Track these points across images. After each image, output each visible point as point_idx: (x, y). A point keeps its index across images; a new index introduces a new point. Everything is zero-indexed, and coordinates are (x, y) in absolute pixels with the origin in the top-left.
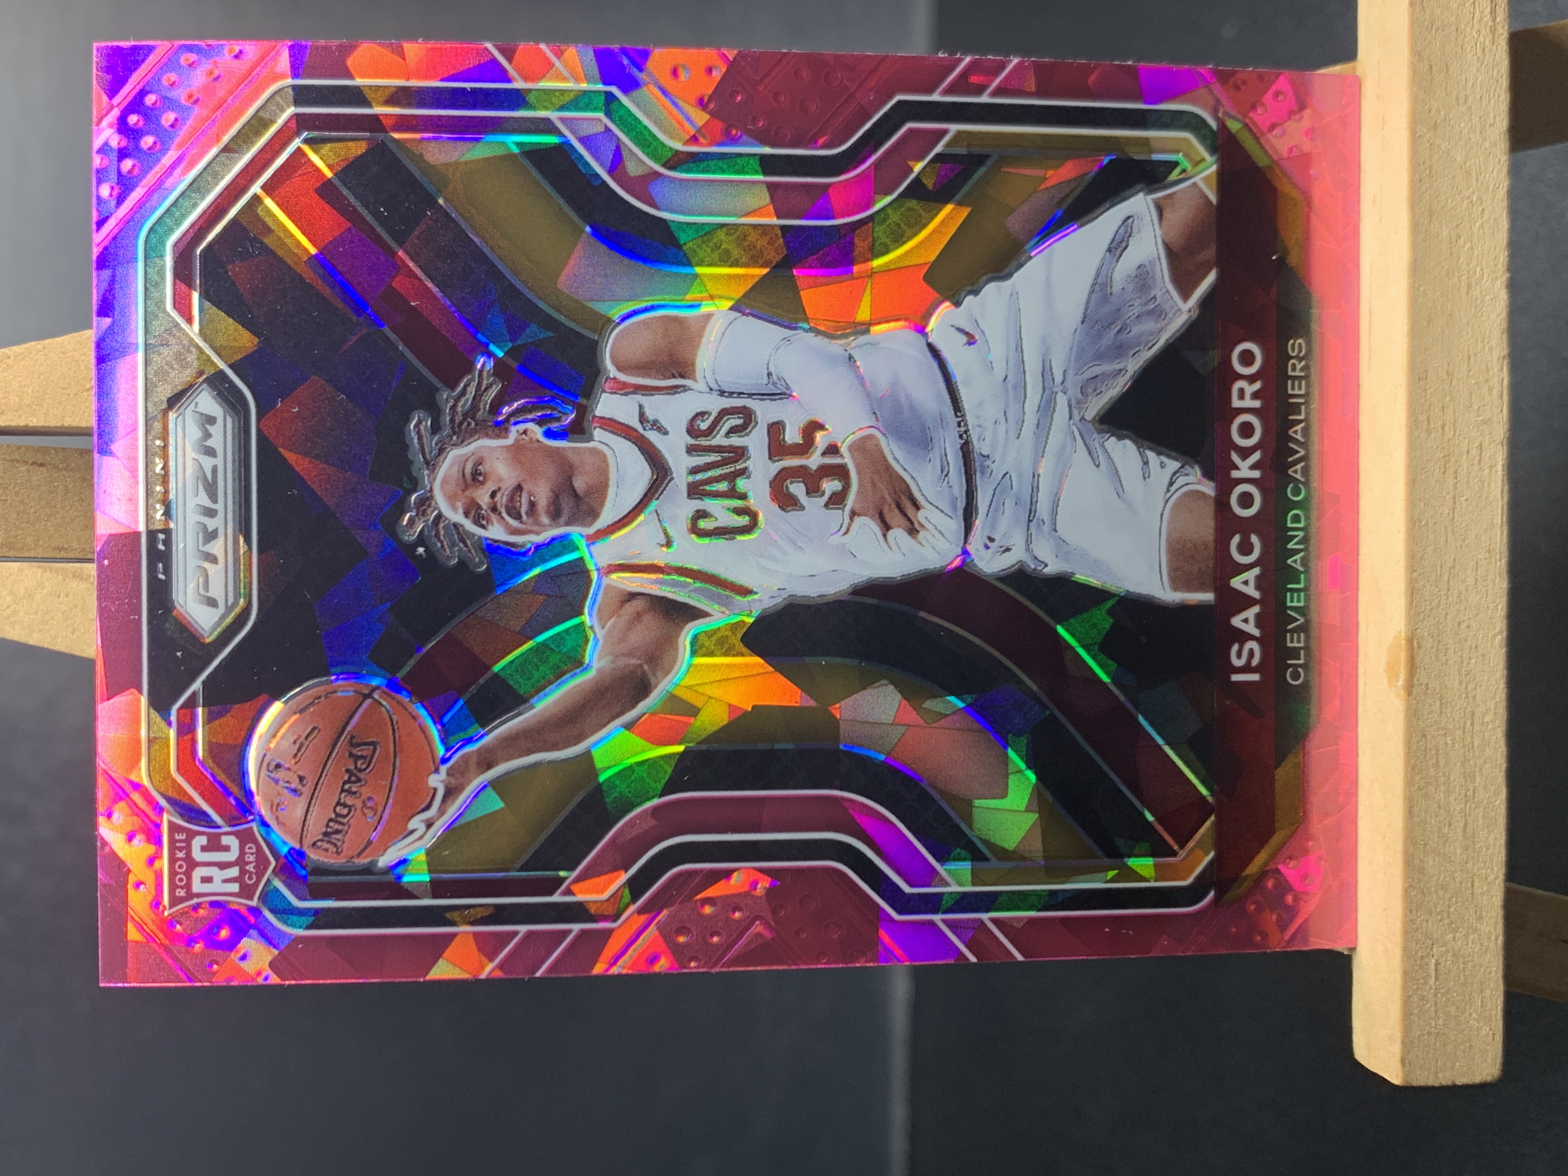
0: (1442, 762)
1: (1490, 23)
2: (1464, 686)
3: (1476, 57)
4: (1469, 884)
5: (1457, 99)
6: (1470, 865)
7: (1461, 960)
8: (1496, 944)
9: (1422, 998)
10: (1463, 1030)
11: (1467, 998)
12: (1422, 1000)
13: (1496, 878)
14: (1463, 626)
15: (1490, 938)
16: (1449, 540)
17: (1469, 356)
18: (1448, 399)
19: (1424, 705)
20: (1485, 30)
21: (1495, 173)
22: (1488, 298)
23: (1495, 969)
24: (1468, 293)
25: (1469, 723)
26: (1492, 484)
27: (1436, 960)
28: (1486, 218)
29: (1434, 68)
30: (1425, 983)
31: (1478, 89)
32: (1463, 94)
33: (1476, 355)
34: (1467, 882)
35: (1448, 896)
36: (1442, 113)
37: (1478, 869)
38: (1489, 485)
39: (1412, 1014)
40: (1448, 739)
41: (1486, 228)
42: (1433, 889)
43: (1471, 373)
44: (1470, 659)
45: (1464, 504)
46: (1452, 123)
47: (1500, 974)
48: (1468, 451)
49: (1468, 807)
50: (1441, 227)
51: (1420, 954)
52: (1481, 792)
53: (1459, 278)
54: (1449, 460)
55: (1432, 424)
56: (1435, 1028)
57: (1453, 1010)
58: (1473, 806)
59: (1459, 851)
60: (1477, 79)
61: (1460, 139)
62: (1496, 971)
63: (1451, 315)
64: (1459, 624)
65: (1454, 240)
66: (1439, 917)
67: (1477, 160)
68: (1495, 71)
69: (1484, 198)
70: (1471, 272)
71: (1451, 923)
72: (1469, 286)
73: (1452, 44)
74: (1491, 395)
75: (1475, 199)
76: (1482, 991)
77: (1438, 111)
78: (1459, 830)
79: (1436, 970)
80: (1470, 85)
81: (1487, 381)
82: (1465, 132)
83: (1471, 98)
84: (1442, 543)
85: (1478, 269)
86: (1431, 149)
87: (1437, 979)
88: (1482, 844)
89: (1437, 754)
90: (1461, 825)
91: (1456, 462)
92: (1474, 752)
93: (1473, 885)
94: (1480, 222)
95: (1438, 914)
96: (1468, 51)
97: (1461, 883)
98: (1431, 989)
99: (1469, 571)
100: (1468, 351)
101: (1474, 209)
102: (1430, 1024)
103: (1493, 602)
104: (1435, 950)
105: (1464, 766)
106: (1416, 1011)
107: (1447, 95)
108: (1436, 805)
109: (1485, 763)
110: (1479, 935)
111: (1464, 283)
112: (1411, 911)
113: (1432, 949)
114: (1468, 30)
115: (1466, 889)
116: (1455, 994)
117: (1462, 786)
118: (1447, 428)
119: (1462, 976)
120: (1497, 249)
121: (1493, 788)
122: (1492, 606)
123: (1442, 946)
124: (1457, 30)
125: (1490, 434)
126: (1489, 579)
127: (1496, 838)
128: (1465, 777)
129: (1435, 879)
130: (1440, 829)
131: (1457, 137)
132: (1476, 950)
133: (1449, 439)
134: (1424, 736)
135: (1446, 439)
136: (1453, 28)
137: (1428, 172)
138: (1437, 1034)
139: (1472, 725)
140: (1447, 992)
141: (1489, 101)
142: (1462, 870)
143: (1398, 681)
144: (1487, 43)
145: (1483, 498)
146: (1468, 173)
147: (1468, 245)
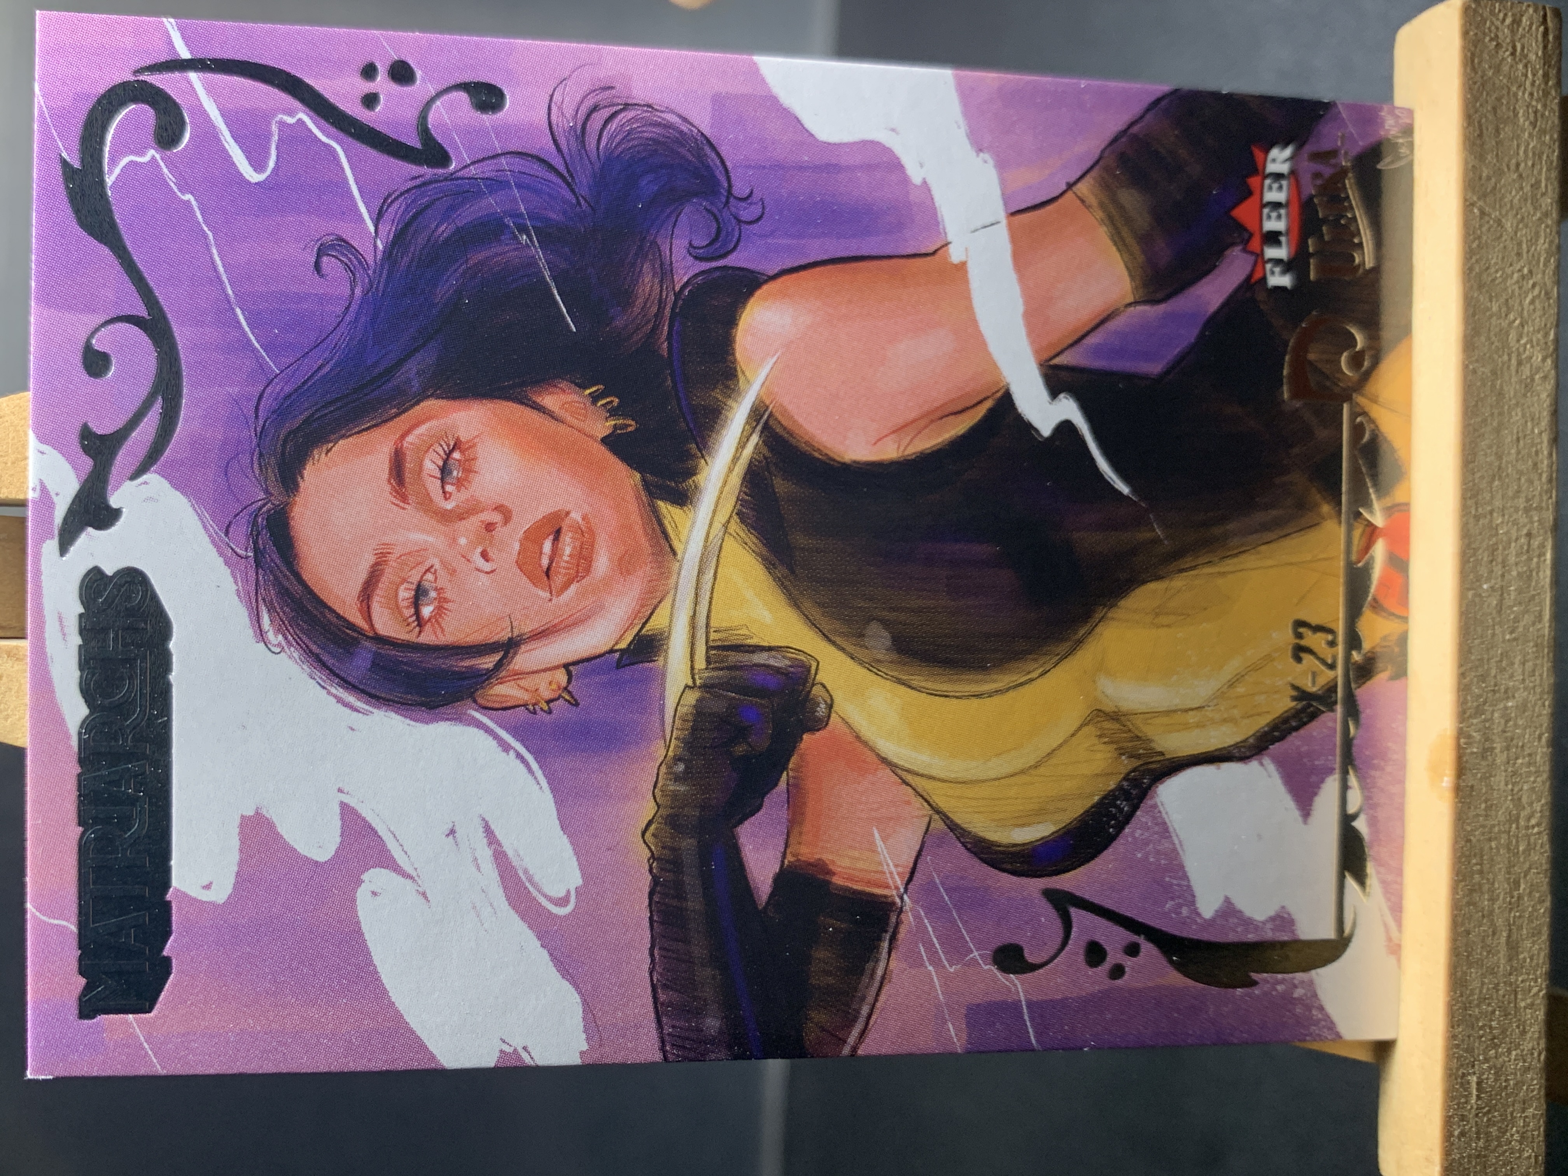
0: (1486, 867)
1: (1543, 86)
2: (1510, 787)
3: (1527, 123)
4: (1513, 997)
5: (1508, 166)
6: (1513, 979)
7: (1503, 1078)
8: (1539, 1060)
9: (1463, 1118)
10: (1506, 1151)
11: (1509, 1118)
12: (1463, 1120)
13: (1540, 991)
14: (1511, 723)
15: (1532, 1054)
16: (1497, 632)
17: (1518, 439)
18: (1496, 483)
19: (1469, 808)
20: (1538, 92)
21: (1546, 245)
22: (1537, 377)
23: (1537, 1087)
24: (1517, 372)
25: (1514, 826)
26: (1541, 574)
27: (1478, 1078)
28: (1536, 291)
29: (1485, 131)
30: (1466, 1103)
31: (1530, 155)
32: (1514, 161)
33: (1525, 437)
34: (1509, 995)
35: (1490, 1009)
36: (1493, 180)
37: (1522, 981)
38: (1537, 573)
39: (1453, 1136)
40: (1493, 844)
41: (1537, 302)
42: (1476, 1002)
43: (1520, 456)
44: (1517, 758)
45: (1512, 593)
46: (1503, 191)
47: (1543, 1092)
48: (1517, 539)
49: (1512, 915)
50: (1491, 301)
51: (1460, 1073)
52: (1526, 899)
53: (1509, 355)
54: (1498, 549)
55: (1480, 510)
56: (1476, 1149)
57: (1493, 1130)
58: (1517, 914)
59: (1503, 961)
60: (1528, 144)
61: (1512, 207)
62: (1539, 1089)
63: (1500, 394)
64: (1507, 722)
65: (1503, 315)
66: (1481, 1032)
67: (1528, 231)
68: (1548, 137)
69: (1534, 270)
70: (1521, 349)
71: (1494, 1038)
72: (1520, 363)
73: (1504, 107)
74: (1540, 479)
75: (1526, 271)
76: (1523, 1112)
77: (1489, 178)
78: (1503, 940)
79: (1478, 1090)
80: (1521, 152)
81: (1535, 465)
82: (1516, 201)
83: (1522, 165)
84: (1490, 637)
85: (1528, 346)
86: (1481, 218)
87: (1478, 1097)
88: (1526, 954)
89: (1482, 859)
90: (1505, 934)
91: (1504, 549)
92: (1519, 858)
93: (1516, 998)
94: (1530, 297)
95: (1481, 1028)
96: (1521, 114)
97: (1504, 996)
98: (1472, 1107)
99: (1516, 666)
100: (1518, 432)
101: (1525, 283)
102: (1471, 1146)
103: (1540, 699)
104: (1476, 1067)
105: (1509, 873)
106: (1456, 1133)
107: (1498, 161)
108: (1480, 914)
109: (1530, 868)
110: (1523, 1050)
111: (1514, 362)
112: (1453, 1027)
113: (1473, 1066)
114: (1520, 94)
115: (1509, 1003)
116: (1496, 1114)
117: (1506, 893)
118: (1495, 515)
119: (1503, 1094)
120: (1548, 325)
121: (1537, 895)
122: (1540, 703)
123: (1484, 1063)
124: (1509, 93)
125: (1539, 521)
126: (1537, 674)
127: (1540, 949)
128: (1509, 884)
129: (1477, 991)
130: (1483, 941)
131: (1509, 205)
132: (1518, 1067)
133: (1497, 525)
134: (1469, 841)
135: (1494, 526)
136: (1505, 92)
137: (1477, 242)
138: (1478, 1156)
139: (1517, 828)
140: (1489, 1112)
141: (1541, 169)
142: (1505, 983)
143: (1442, 782)
144: (1539, 107)
145: (1532, 589)
146: (1520, 244)
147: (1517, 322)
